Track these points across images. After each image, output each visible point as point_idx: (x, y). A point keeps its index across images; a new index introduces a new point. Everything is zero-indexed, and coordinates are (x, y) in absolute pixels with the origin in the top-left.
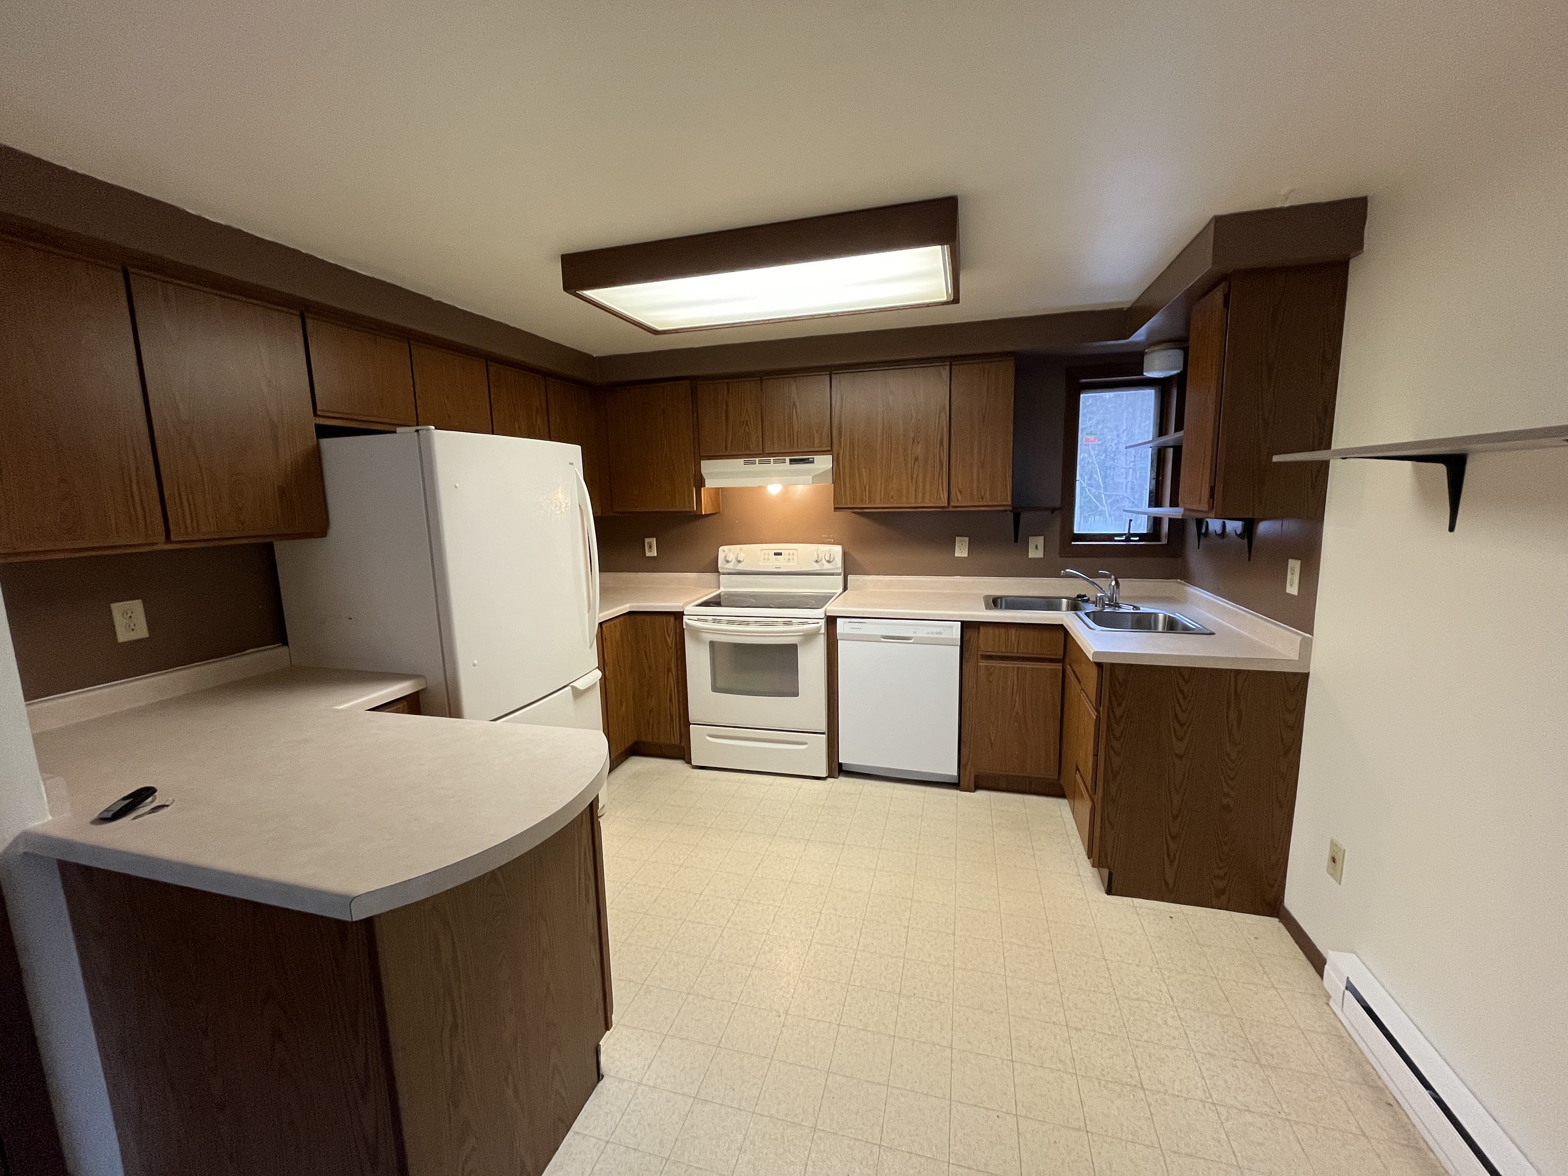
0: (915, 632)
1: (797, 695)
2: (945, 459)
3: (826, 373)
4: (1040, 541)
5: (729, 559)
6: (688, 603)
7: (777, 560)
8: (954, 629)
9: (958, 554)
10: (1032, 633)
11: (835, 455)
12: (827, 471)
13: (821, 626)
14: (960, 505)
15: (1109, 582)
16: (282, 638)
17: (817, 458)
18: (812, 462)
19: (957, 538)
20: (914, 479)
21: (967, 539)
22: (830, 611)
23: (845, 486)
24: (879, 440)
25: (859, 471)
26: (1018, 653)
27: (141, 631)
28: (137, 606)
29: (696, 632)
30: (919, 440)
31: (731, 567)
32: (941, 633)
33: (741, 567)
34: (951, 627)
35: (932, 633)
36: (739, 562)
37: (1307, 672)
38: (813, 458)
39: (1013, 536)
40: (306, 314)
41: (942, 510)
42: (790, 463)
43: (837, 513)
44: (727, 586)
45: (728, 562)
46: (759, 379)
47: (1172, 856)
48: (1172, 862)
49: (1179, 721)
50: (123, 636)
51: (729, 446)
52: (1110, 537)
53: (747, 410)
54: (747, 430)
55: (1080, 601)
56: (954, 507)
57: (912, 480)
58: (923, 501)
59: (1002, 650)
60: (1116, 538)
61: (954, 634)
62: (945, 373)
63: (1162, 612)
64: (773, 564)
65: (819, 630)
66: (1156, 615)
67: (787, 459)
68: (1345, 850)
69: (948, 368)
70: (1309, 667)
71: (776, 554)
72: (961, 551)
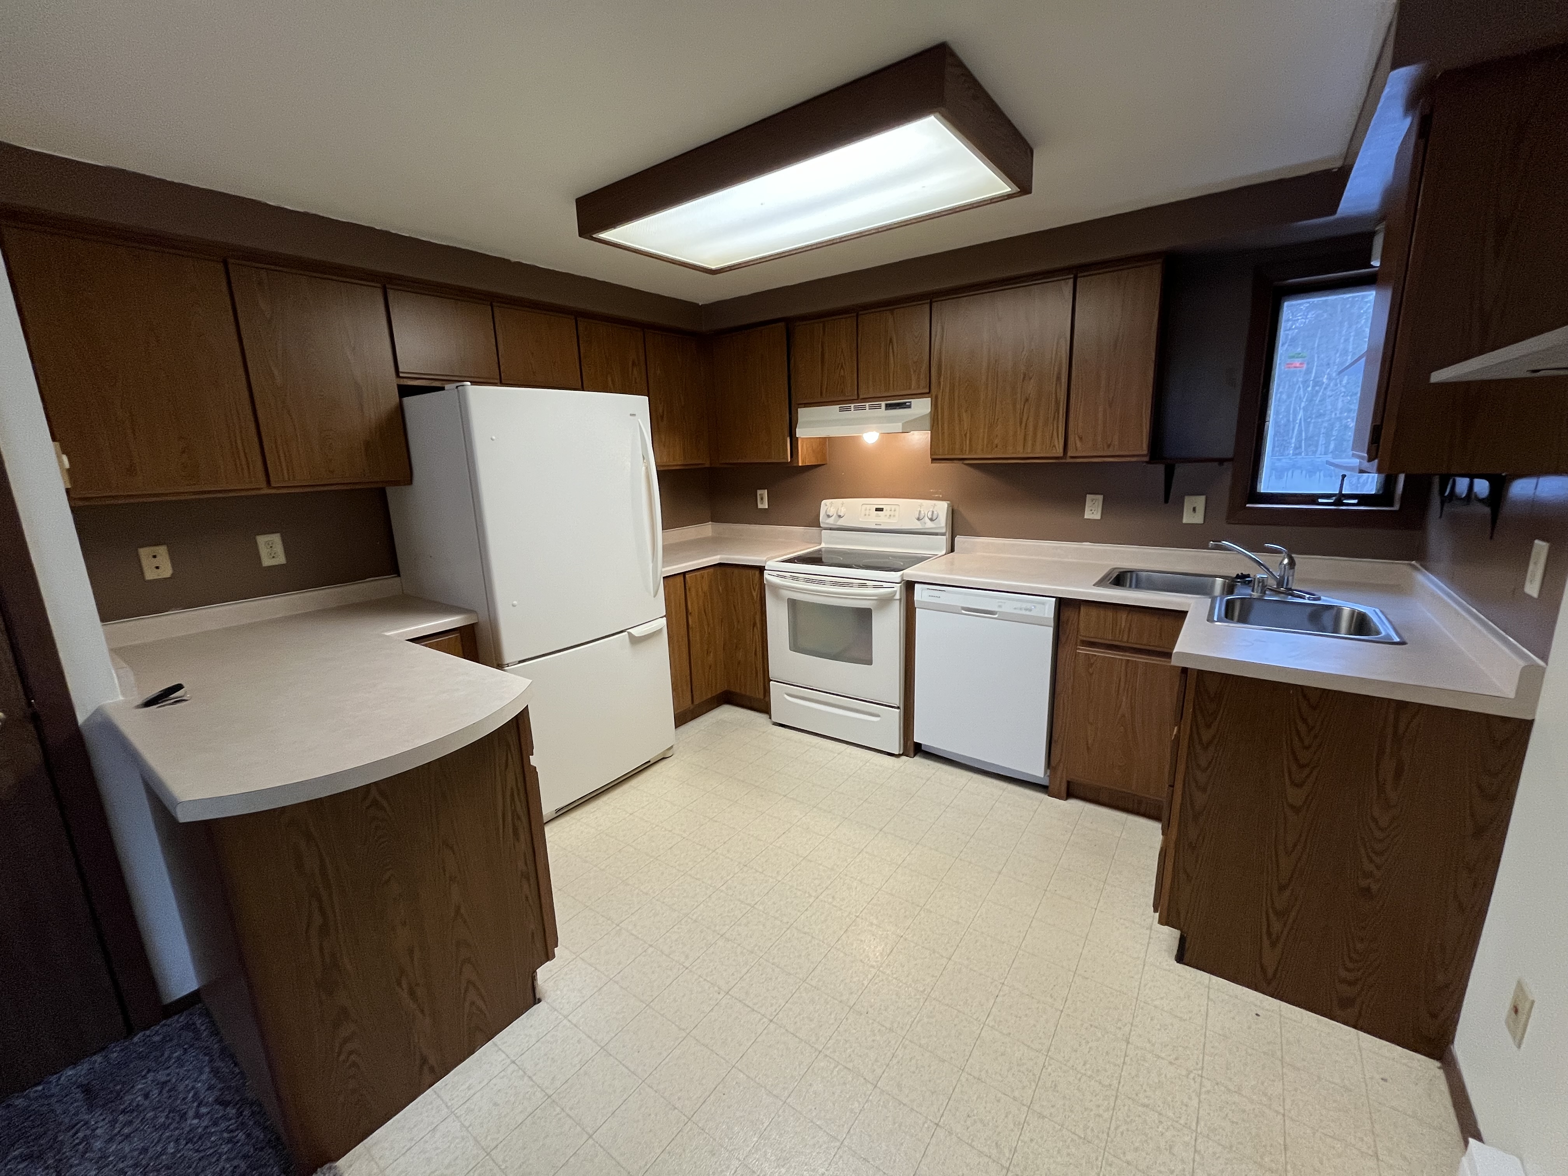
0: (1000, 606)
1: (869, 662)
2: (1062, 397)
3: (926, 301)
4: (1200, 502)
5: (831, 514)
6: (769, 559)
7: (877, 516)
8: (1047, 607)
9: (1088, 515)
10: (1147, 619)
11: (934, 397)
12: (923, 417)
13: (895, 592)
14: (1080, 455)
15: (1281, 559)
16: (394, 570)
17: (915, 402)
18: (909, 407)
19: (1089, 497)
20: (1024, 424)
21: (1101, 497)
22: (908, 575)
23: (943, 433)
24: (984, 378)
25: (959, 415)
26: (1128, 642)
27: (281, 559)
28: (276, 538)
29: (776, 588)
30: (1031, 375)
31: (832, 522)
32: (1030, 610)
33: (841, 523)
34: (1043, 603)
35: (1021, 609)
36: (840, 516)
37: (1529, 718)
38: (910, 402)
39: (1163, 493)
40: (387, 286)
41: (1057, 461)
42: (886, 409)
43: (936, 465)
44: (828, 542)
45: (829, 516)
46: (855, 314)
47: (1274, 936)
48: (1273, 945)
49: (1296, 759)
50: (267, 562)
51: (824, 391)
52: (1312, 499)
53: (842, 352)
54: (842, 373)
55: (1239, 582)
56: (1072, 457)
57: (1021, 425)
58: (1033, 450)
59: (1109, 637)
60: (1320, 500)
61: (1046, 612)
62: (1067, 288)
63: (1348, 606)
64: (873, 520)
65: (894, 595)
66: (1339, 610)
67: (883, 404)
68: (1533, 1002)
69: (1071, 281)
70: (1534, 711)
71: (877, 510)
72: (1093, 511)
